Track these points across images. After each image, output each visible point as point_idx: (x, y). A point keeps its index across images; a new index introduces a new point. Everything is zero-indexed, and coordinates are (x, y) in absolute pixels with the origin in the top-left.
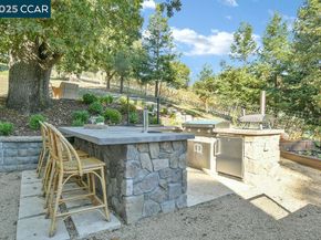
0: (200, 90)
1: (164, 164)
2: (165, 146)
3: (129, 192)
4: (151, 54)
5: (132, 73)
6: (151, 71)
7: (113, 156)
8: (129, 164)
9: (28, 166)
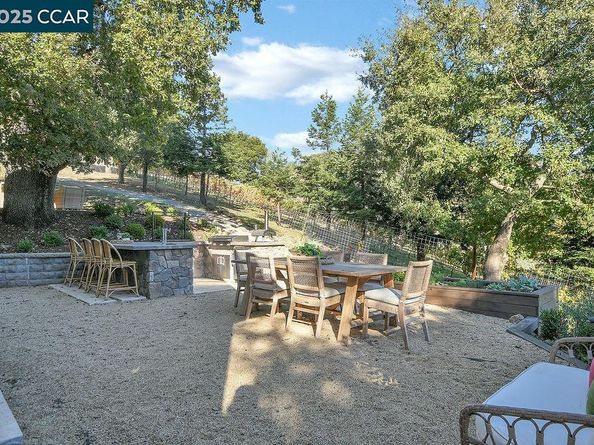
0: (268, 190)
1: (176, 264)
2: (176, 252)
3: (151, 279)
4: (194, 132)
5: (162, 161)
6: (193, 159)
7: (140, 256)
8: (151, 262)
9: (53, 280)
